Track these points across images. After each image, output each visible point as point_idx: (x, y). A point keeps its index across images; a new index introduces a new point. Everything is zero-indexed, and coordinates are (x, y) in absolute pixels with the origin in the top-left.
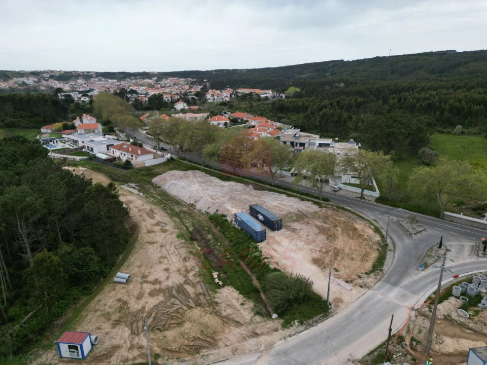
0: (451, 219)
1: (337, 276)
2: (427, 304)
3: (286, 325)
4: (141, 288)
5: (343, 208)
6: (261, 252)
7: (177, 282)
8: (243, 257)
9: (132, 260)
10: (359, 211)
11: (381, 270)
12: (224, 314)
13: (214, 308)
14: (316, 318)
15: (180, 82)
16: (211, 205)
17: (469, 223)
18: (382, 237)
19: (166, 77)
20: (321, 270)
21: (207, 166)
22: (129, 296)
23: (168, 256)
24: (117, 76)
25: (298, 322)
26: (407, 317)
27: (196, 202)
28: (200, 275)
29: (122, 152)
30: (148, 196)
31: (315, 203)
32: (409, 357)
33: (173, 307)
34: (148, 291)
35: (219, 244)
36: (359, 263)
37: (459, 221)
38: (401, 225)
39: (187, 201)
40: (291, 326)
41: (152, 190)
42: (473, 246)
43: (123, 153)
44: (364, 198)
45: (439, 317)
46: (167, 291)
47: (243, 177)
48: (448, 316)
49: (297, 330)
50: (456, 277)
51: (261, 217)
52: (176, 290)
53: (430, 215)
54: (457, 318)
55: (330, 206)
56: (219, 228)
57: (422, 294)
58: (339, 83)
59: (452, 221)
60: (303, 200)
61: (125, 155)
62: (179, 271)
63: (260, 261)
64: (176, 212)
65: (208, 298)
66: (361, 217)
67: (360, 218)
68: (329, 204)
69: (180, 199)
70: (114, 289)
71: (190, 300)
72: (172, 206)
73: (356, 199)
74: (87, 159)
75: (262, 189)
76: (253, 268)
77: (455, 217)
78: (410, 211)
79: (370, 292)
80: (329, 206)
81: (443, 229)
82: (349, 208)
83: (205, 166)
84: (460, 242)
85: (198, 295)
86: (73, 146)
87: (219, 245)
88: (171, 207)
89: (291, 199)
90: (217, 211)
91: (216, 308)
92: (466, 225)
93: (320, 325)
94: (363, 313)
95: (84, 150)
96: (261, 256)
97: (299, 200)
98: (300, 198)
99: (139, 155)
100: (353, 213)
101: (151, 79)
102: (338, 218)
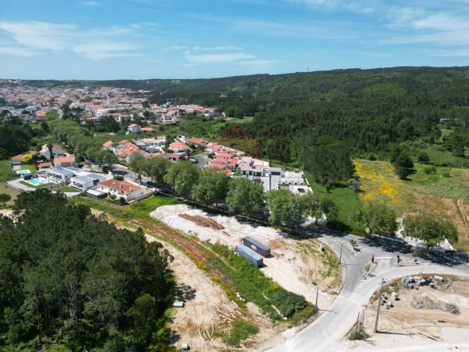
2: (371, 301)
11: (341, 281)
19: (100, 86)
20: (305, 285)
24: (45, 85)
33: (222, 320)
39: (188, 234)
41: (154, 225)
42: (391, 259)
43: (113, 189)
44: (317, 224)
46: (213, 309)
49: (303, 326)
51: (254, 247)
52: (219, 308)
57: (367, 295)
59: (377, 241)
61: (115, 191)
62: (213, 294)
65: (242, 311)
74: (78, 195)
77: (378, 237)
79: (338, 297)
84: (383, 256)
85: (235, 310)
86: (57, 182)
95: (70, 185)
99: (130, 192)
101: (83, 88)
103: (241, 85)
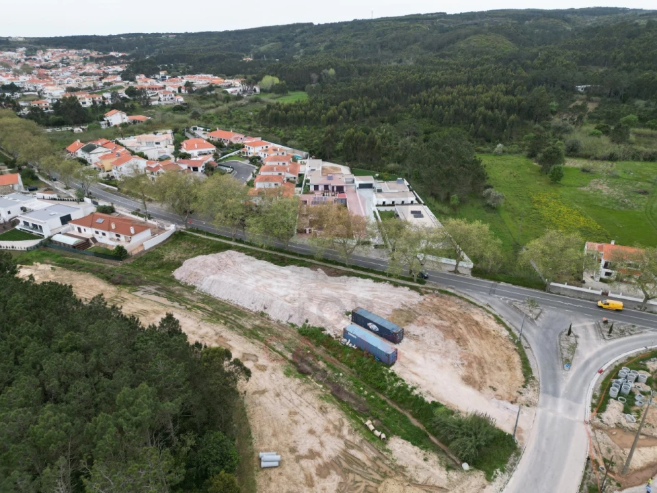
0: (557, 292)
1: (500, 397)
2: (595, 413)
3: (490, 477)
4: (302, 469)
5: (446, 292)
6: (403, 381)
7: (338, 449)
8: (381, 389)
9: (258, 426)
10: (465, 294)
11: (533, 378)
12: (421, 481)
13: (404, 475)
14: (511, 460)
15: (71, 57)
16: (292, 313)
17: (576, 294)
18: (509, 330)
19: (44, 47)
20: (478, 392)
21: (240, 241)
22: (296, 485)
23: (297, 410)
25: (501, 471)
26: (587, 435)
27: (265, 308)
28: (355, 430)
29: (97, 230)
30: (189, 306)
31: (412, 288)
32: (614, 483)
33: (359, 487)
34: (313, 471)
35: (341, 374)
36: (508, 373)
37: (566, 292)
38: (516, 308)
39: (251, 308)
40: (495, 477)
41: (187, 295)
42: (594, 325)
43: (100, 232)
44: (458, 272)
45: (612, 426)
46: (333, 463)
47: (301, 256)
48: (619, 423)
49: (504, 481)
50: (601, 372)
51: (374, 327)
52: (345, 461)
53: (535, 288)
54: (627, 425)
55: (432, 291)
56: (323, 348)
57: (584, 401)
58: (328, 69)
59: (559, 294)
60: (396, 285)
61: (104, 234)
62: (327, 430)
63: (408, 393)
64: (249, 330)
65: (388, 462)
66: (471, 303)
67: (472, 305)
68: (429, 289)
69: (238, 305)
70: (270, 479)
71: (370, 471)
72: (237, 320)
73: (450, 274)
74: (37, 246)
75: (337, 274)
76: (401, 402)
77: (560, 288)
78: (514, 284)
79: (539, 411)
80: (429, 291)
81: (557, 307)
82: (452, 291)
83: (237, 241)
84: (581, 322)
85: (374, 460)
87: (342, 377)
88: (235, 322)
89: (381, 285)
90: (307, 321)
91: (406, 474)
92: (573, 297)
93: (518, 466)
94: (547, 439)
95: (18, 227)
96: (407, 386)
97: (391, 286)
98: (391, 282)
99: (132, 235)
100: (460, 298)
102: (449, 309)
103: (274, 42)
